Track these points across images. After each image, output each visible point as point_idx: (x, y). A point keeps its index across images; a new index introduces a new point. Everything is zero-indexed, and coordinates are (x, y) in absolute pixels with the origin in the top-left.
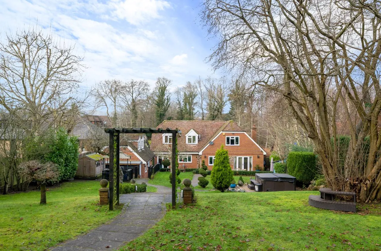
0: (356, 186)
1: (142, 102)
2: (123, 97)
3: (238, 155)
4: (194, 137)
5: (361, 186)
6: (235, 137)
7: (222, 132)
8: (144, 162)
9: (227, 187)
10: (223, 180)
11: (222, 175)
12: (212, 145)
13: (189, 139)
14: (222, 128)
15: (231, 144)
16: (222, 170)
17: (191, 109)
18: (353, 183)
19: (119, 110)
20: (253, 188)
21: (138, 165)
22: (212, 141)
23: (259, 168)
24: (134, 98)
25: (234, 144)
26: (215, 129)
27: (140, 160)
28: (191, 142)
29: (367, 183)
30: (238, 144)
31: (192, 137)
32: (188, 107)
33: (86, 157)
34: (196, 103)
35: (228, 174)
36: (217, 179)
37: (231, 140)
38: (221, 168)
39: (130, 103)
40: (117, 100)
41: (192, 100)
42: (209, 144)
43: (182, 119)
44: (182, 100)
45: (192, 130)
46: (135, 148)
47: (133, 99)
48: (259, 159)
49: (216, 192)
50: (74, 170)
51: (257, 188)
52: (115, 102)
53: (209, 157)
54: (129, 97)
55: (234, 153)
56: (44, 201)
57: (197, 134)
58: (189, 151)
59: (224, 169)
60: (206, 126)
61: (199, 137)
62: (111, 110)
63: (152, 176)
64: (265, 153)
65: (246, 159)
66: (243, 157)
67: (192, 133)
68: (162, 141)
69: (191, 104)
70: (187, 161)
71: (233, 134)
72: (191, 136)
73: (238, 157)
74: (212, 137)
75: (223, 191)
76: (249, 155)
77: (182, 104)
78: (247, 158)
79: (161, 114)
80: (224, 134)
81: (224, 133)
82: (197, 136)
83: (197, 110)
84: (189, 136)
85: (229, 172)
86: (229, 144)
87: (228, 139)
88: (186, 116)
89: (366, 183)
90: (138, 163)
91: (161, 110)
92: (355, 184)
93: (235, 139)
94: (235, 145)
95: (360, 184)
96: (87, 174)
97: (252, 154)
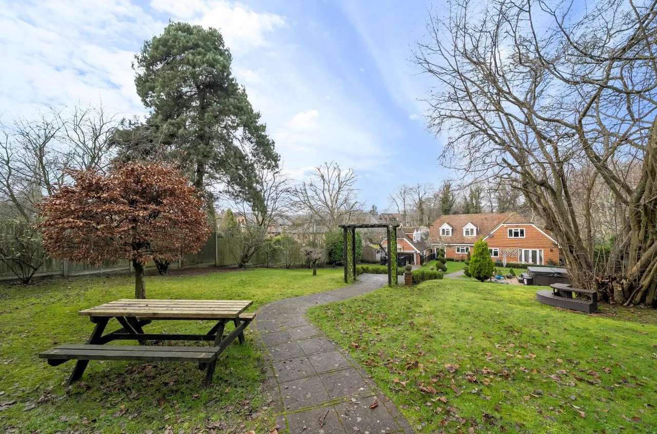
0: (605, 284)
1: (429, 199)
2: (410, 197)
3: (523, 247)
4: (472, 230)
5: (613, 287)
6: (519, 229)
7: (503, 224)
8: (418, 252)
9: (486, 278)
10: (481, 270)
11: (480, 265)
12: (492, 237)
13: (466, 231)
14: (503, 222)
15: (515, 236)
16: (480, 261)
17: (478, 203)
18: (601, 281)
19: (408, 208)
20: (521, 281)
21: (413, 254)
22: (492, 233)
23: (552, 262)
24: (420, 197)
25: (518, 236)
26: (495, 222)
27: (415, 250)
28: (468, 235)
29: (623, 283)
30: (523, 236)
31: (469, 230)
32: (474, 202)
33: (369, 246)
34: (483, 197)
35: (487, 265)
36: (475, 269)
37: (514, 232)
38: (479, 258)
39: (417, 202)
40: (406, 199)
41: (479, 195)
42: (488, 236)
43: (468, 213)
44: (468, 196)
45: (470, 223)
46: (411, 240)
47: (420, 199)
48: (552, 253)
49: (474, 281)
50: (360, 255)
51: (525, 281)
52: (404, 202)
54: (416, 197)
55: (519, 245)
56: (315, 274)
57: (476, 226)
58: (467, 242)
59: (482, 260)
60: (486, 219)
61: (477, 230)
62: (401, 208)
63: (424, 263)
65: (534, 253)
66: (530, 251)
67: (470, 226)
68: (439, 234)
69: (477, 198)
70: (465, 252)
71: (517, 226)
73: (523, 250)
74: (492, 229)
75: (482, 281)
76: (538, 247)
77: (468, 199)
78: (536, 251)
79: (446, 210)
81: (505, 225)
82: (475, 228)
83: (484, 203)
84: (466, 229)
85: (488, 264)
86: (512, 236)
87: (511, 231)
88: (472, 210)
89: (621, 282)
90: (413, 252)
91: (446, 207)
92: (604, 282)
93: (519, 231)
94: (520, 237)
95: (612, 283)
96: (370, 259)
97: (543, 247)
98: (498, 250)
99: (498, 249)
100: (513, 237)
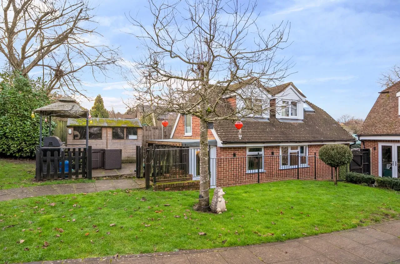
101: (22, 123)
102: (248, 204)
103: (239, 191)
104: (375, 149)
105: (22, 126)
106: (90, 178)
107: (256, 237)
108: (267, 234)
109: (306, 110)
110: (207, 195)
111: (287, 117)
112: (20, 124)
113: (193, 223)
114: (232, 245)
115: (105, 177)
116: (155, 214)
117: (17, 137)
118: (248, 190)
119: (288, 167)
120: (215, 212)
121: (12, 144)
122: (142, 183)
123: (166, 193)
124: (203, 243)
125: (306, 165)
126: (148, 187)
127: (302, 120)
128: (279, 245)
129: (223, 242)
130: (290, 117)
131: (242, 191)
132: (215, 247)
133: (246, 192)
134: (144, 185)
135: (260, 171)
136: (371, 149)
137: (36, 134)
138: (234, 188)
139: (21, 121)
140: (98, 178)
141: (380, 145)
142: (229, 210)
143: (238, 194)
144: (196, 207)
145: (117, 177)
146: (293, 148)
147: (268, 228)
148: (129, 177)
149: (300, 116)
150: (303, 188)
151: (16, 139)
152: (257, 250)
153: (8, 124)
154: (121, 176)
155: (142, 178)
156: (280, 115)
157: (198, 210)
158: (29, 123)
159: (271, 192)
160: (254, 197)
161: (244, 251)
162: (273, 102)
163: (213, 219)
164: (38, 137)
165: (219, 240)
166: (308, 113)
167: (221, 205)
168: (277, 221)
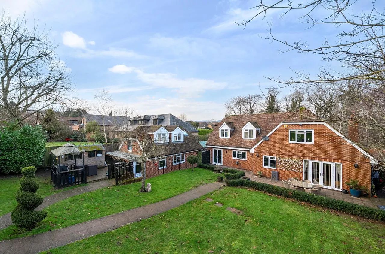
3: (311, 158)
4: (251, 131)
6: (305, 131)
7: (282, 124)
12: (267, 141)
13: (245, 133)
15: (298, 141)
22: (268, 136)
24: (251, 107)
25: (303, 141)
28: (247, 136)
30: (311, 141)
31: (249, 131)
37: (298, 135)
42: (262, 140)
45: (249, 123)
48: (356, 171)
53: (264, 156)
55: (304, 155)
57: (256, 127)
58: (244, 146)
61: (256, 131)
64: (373, 161)
66: (321, 164)
67: (249, 126)
68: (219, 135)
70: (241, 158)
71: (302, 126)
72: (247, 130)
73: (310, 162)
76: (334, 160)
78: (330, 165)
80: (286, 126)
82: (254, 129)
84: (245, 130)
86: (294, 140)
87: (293, 134)
93: (305, 134)
94: (305, 142)
97: (342, 160)
98: (275, 160)
99: (276, 157)
100: (296, 142)
101: (27, 154)
102: (159, 186)
103: (155, 180)
104: (211, 150)
105: (28, 155)
106: (86, 183)
107: (161, 199)
108: (165, 197)
109: (185, 135)
110: (144, 186)
111: (177, 141)
112: (26, 154)
113: (141, 198)
114: (154, 202)
115: (93, 181)
116: (126, 196)
117: (24, 162)
118: (159, 179)
119: (177, 163)
120: (148, 192)
121: (20, 167)
122: (114, 182)
123: (126, 186)
124: (146, 204)
125: (184, 162)
126: (117, 184)
127: (183, 141)
128: (167, 200)
129: (152, 202)
130: (178, 140)
131: (157, 180)
132: (149, 204)
133: (158, 180)
134: (115, 183)
135: (164, 167)
136: (210, 151)
137: (36, 159)
138: (153, 179)
139: (26, 152)
140: (89, 182)
141: (213, 149)
142: (152, 190)
143: (155, 182)
144: (140, 191)
145: (99, 180)
146: (178, 155)
147: (165, 195)
148: (105, 179)
149: (182, 139)
150: (180, 175)
151: (23, 163)
152: (161, 202)
153: (18, 155)
154: (101, 179)
155: (111, 179)
156: (173, 140)
157: (141, 192)
158: (32, 153)
159: (168, 179)
160: (161, 182)
161: (157, 203)
162: (170, 135)
163: (147, 195)
164: (38, 160)
165: (150, 202)
166: (186, 137)
167: (149, 189)
168: (168, 192)
